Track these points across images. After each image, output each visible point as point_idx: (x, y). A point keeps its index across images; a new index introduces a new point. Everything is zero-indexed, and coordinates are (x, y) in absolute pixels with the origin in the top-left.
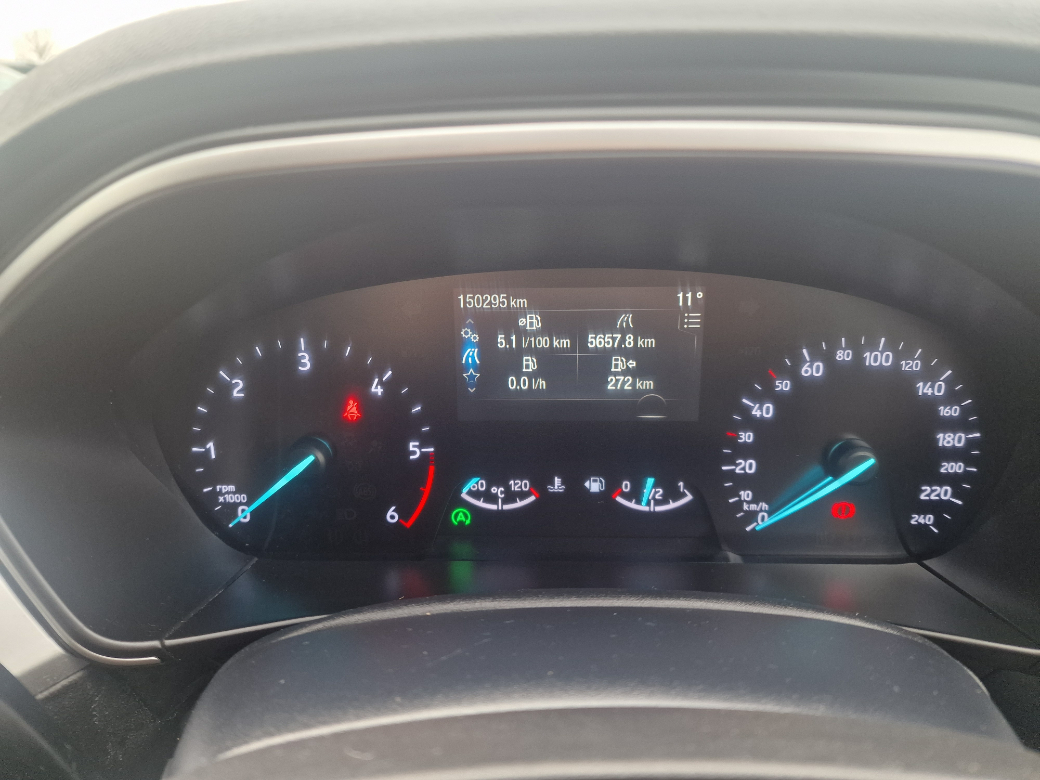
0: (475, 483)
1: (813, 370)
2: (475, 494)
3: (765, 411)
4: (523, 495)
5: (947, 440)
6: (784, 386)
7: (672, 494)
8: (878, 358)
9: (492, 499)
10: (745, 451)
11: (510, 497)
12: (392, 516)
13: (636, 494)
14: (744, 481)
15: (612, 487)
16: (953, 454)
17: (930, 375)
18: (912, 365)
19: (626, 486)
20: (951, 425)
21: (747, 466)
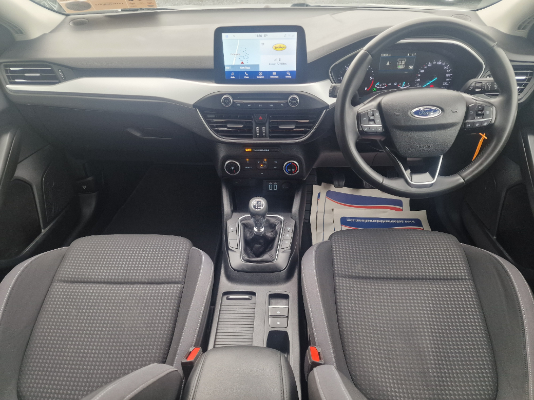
0: (378, 84)
1: (430, 65)
2: (377, 86)
3: (422, 71)
4: (384, 86)
5: (448, 75)
6: (425, 67)
7: (406, 85)
8: (439, 63)
9: (379, 86)
10: (419, 77)
11: (382, 86)
12: (366, 89)
13: (401, 86)
14: (418, 82)
15: (398, 84)
16: (448, 77)
17: (446, 65)
18: (444, 64)
19: (400, 84)
20: (449, 73)
21: (419, 80)
